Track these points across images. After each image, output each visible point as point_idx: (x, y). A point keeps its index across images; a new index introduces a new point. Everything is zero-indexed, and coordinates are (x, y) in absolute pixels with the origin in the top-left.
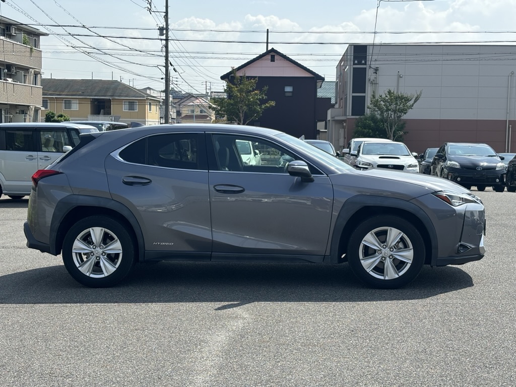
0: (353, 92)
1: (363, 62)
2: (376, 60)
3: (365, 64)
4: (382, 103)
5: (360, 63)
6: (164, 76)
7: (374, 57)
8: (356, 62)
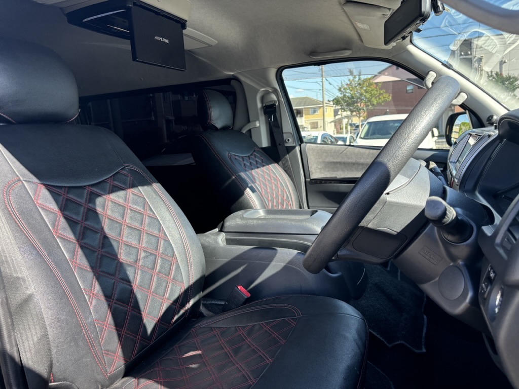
1: (469, 53)
3: (471, 54)
5: (467, 54)
6: (321, 89)
8: (463, 53)
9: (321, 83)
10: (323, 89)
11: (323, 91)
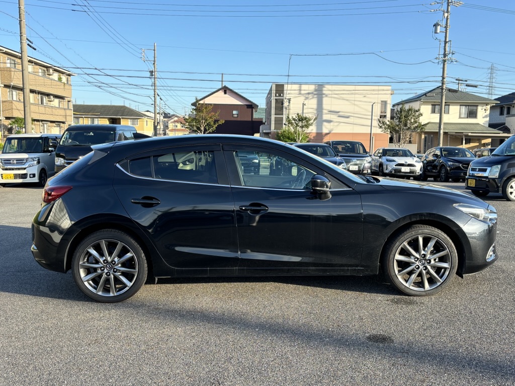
0: (275, 115)
2: (289, 94)
3: (283, 96)
4: (293, 121)
5: (280, 96)
7: (288, 92)
8: (277, 95)
9: (153, 98)
10: (155, 104)
11: (155, 107)
